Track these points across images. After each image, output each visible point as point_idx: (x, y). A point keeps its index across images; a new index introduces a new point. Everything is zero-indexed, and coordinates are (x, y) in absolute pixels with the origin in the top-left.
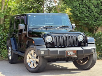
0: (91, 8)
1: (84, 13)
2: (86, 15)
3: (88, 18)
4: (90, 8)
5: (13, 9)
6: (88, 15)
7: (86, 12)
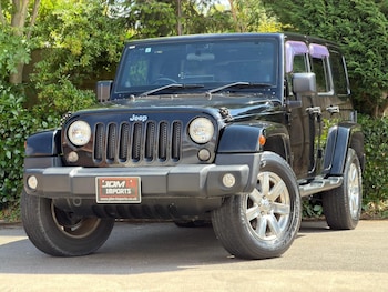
0: (374, 20)
1: (346, 39)
2: (352, 44)
3: (358, 57)
4: (368, 19)
5: (69, 21)
6: (361, 47)
7: (354, 34)
